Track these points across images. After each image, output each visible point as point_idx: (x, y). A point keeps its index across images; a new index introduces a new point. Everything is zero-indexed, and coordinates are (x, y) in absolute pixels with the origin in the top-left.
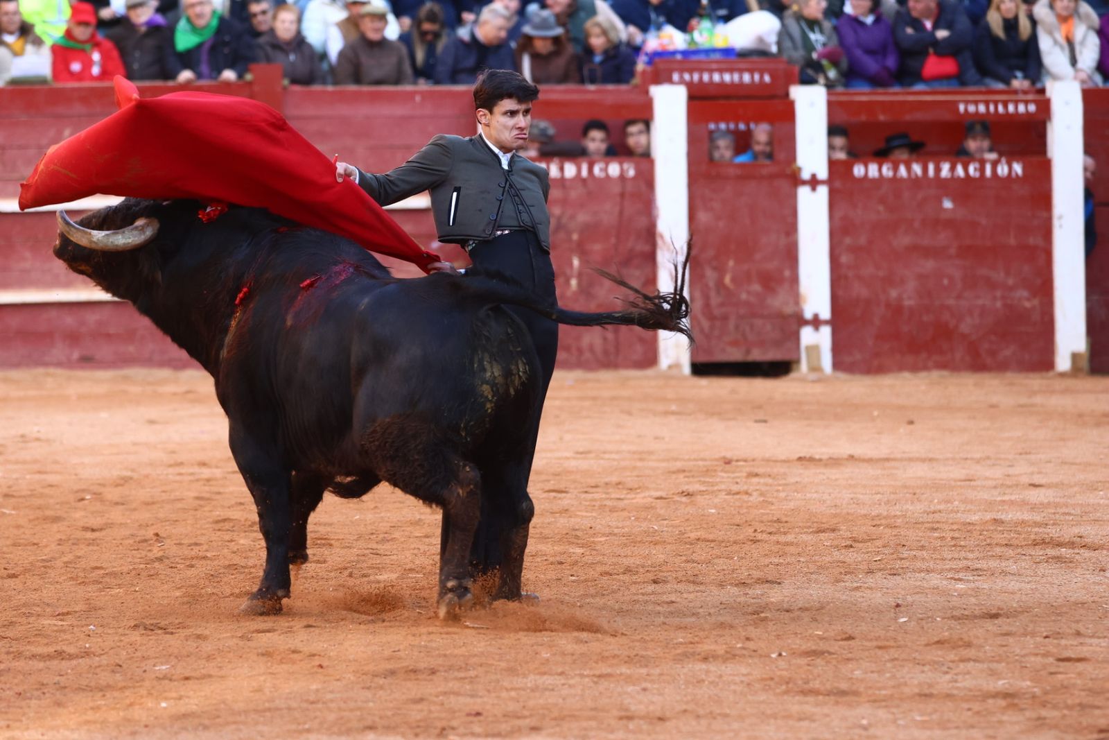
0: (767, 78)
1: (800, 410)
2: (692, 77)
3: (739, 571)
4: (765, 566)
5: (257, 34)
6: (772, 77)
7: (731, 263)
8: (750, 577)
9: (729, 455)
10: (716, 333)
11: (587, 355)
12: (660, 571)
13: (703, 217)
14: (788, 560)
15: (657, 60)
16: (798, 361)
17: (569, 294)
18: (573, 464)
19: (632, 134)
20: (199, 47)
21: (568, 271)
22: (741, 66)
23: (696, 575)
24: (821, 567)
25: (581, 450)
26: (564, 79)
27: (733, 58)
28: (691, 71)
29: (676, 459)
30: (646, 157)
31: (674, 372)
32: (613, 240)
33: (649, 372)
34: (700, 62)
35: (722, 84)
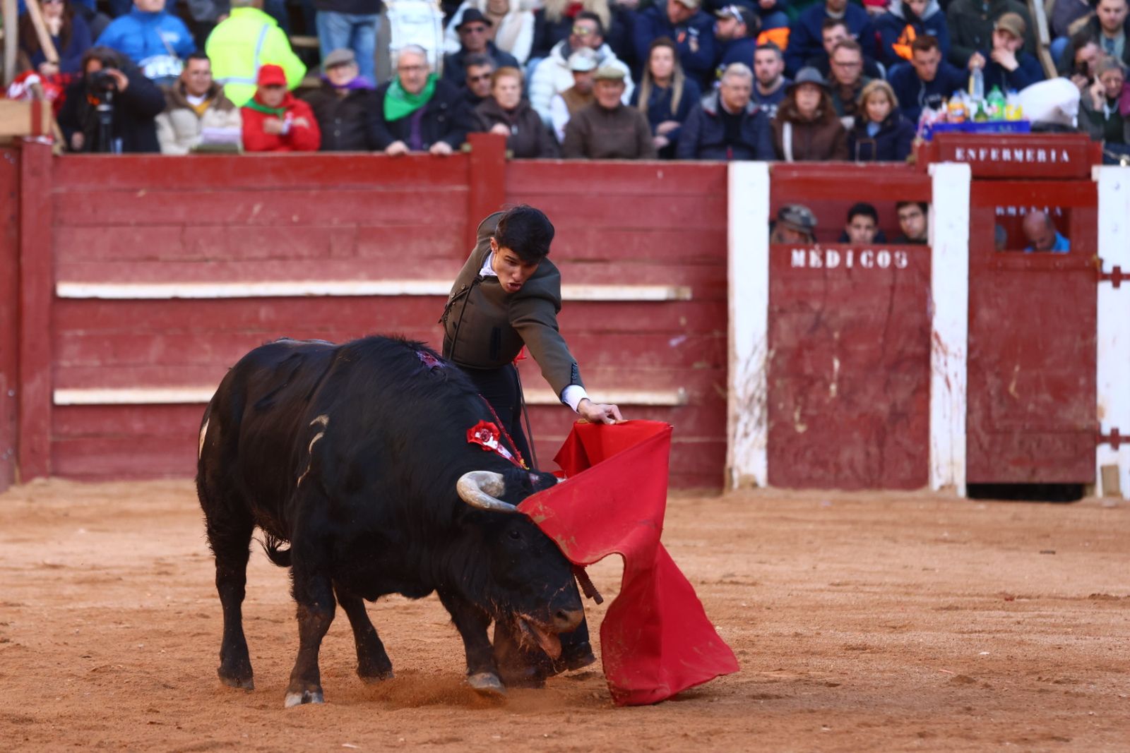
0: (1065, 157)
1: (1092, 540)
2: (978, 155)
3: (1019, 725)
4: (1050, 719)
5: (477, 100)
6: (1069, 155)
7: (1017, 369)
8: (1032, 732)
9: (1009, 590)
10: (998, 449)
11: (847, 472)
12: (928, 723)
13: (985, 314)
14: (1078, 713)
15: (938, 133)
16: (1093, 484)
17: (827, 401)
18: (828, 596)
19: (904, 217)
20: (411, 115)
21: (827, 376)
22: (1037, 142)
23: (970, 729)
24: (1117, 723)
25: (837, 581)
26: (829, 154)
27: (1028, 134)
28: (977, 148)
29: (947, 594)
30: (920, 244)
31: (947, 493)
32: (880, 340)
33: (919, 494)
34: (988, 137)
35: (1013, 162)
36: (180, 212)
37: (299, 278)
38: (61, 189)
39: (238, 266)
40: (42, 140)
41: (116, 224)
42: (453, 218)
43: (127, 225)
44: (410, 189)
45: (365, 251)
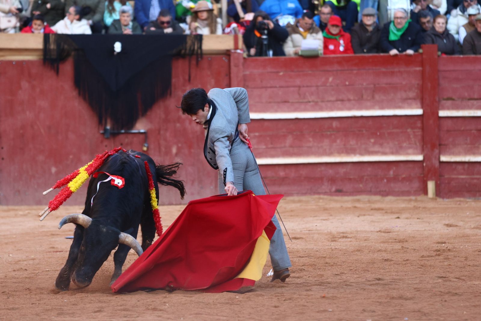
36: (298, 82)
37: (349, 109)
38: (247, 73)
39: (323, 104)
40: (239, 51)
41: (271, 87)
42: (416, 81)
43: (276, 87)
44: (396, 70)
45: (377, 97)
